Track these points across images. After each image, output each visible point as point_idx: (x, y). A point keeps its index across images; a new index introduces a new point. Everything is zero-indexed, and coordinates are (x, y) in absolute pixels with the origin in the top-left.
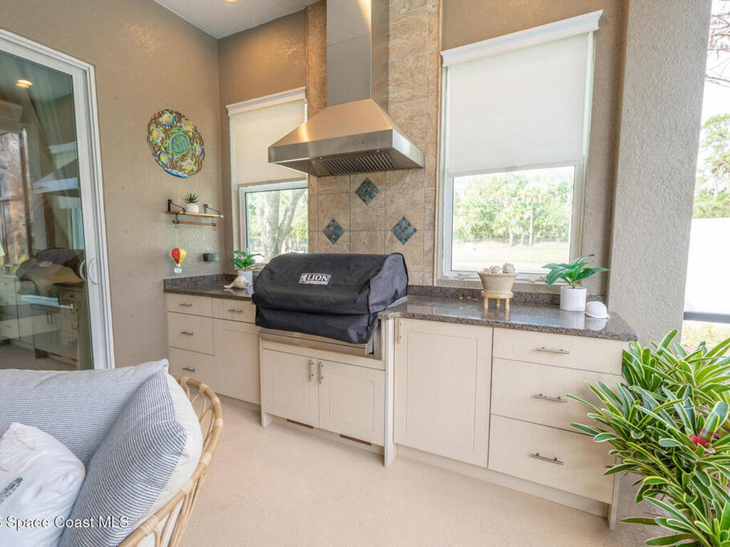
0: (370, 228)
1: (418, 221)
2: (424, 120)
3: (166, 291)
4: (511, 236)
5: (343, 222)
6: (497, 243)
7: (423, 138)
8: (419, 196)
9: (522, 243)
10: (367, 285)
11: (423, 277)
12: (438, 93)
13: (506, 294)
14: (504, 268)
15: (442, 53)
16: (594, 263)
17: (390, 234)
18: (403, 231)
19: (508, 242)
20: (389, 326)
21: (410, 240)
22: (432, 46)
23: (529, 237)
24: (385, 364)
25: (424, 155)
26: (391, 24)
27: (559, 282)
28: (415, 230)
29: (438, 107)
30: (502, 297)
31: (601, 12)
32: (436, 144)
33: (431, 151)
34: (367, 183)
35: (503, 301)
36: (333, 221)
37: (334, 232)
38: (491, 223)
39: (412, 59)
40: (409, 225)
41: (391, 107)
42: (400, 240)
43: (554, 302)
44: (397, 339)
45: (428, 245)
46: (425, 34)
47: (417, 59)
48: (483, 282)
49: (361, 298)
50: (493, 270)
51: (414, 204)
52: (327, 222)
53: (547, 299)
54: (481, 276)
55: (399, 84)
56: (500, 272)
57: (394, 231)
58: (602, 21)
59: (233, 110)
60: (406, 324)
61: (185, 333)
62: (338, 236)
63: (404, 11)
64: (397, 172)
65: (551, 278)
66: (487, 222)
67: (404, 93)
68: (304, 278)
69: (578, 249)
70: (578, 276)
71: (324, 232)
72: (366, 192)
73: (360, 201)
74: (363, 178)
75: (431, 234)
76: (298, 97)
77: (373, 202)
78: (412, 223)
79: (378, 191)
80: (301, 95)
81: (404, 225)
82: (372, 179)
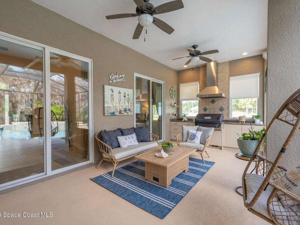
0: (214, 109)
1: (225, 107)
2: (226, 89)
3: (171, 121)
4: (247, 109)
5: (207, 107)
6: (241, 112)
7: (226, 92)
8: (225, 103)
9: (252, 112)
10: (219, 118)
11: (226, 118)
12: (229, 84)
13: (244, 120)
14: (244, 116)
15: (230, 77)
16: (261, 115)
17: (218, 110)
18: (221, 109)
19: (246, 111)
20: (222, 125)
21: (223, 111)
22: (227, 76)
23: (256, 109)
24: (222, 132)
25: (226, 95)
26: (219, 71)
27: (254, 118)
28: (224, 109)
29: (229, 87)
30: (243, 121)
31: (260, 73)
32: (229, 93)
33: (227, 94)
34: (213, 100)
35: (243, 122)
36: (205, 107)
37: (205, 109)
38: (237, 104)
39: (223, 78)
40: (223, 108)
41: (218, 86)
42: (221, 111)
43: (254, 122)
44: (224, 128)
45: (227, 112)
46: (226, 74)
47: (224, 78)
48: (239, 118)
49: (218, 120)
50: (241, 116)
51: (224, 104)
52: (204, 108)
53: (252, 122)
54: (239, 117)
55: (220, 82)
56: (243, 116)
57: (219, 109)
58: (260, 74)
59: (181, 85)
60: (225, 125)
61: (175, 129)
62: (206, 110)
63: (221, 69)
64: (220, 98)
65: (253, 118)
66: (236, 103)
67: (221, 84)
68: (205, 118)
69: (258, 112)
70: (258, 117)
71: (203, 109)
72: (213, 102)
73: (211, 103)
74: (212, 99)
75: (228, 110)
76: (197, 83)
77: (214, 104)
78: (224, 108)
79: (216, 102)
80: (198, 83)
81: (222, 108)
82: (214, 99)
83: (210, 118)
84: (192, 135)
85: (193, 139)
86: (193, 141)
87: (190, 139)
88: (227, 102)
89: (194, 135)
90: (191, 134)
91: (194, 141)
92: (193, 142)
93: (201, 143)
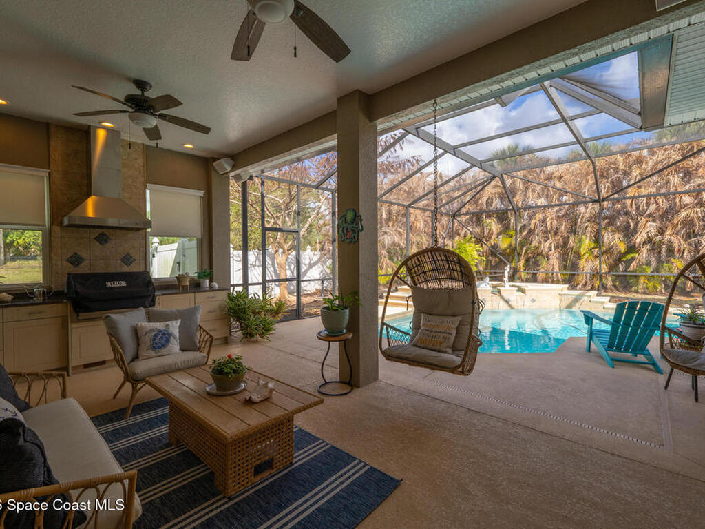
0: (105, 258)
1: (136, 255)
5: (84, 254)
8: (136, 244)
12: (145, 200)
15: (147, 184)
17: (119, 262)
18: (128, 260)
21: (132, 264)
22: (141, 179)
28: (135, 260)
34: (103, 235)
36: (75, 254)
37: (76, 261)
40: (132, 257)
42: (126, 264)
45: (143, 266)
48: (178, 280)
51: (133, 247)
52: (68, 255)
54: (178, 278)
57: (122, 260)
62: (80, 263)
64: (124, 231)
68: (109, 284)
71: (67, 260)
72: (102, 239)
73: (98, 244)
74: (100, 231)
75: (144, 261)
76: (42, 174)
77: (108, 244)
78: (132, 255)
79: (111, 239)
80: (44, 173)
81: (129, 257)
82: (106, 231)
83: (123, 284)
84: (156, 335)
85: (164, 346)
86: (164, 351)
87: (154, 348)
88: (143, 242)
89: (164, 334)
90: (153, 333)
91: (166, 349)
92: (164, 353)
93: (183, 351)
